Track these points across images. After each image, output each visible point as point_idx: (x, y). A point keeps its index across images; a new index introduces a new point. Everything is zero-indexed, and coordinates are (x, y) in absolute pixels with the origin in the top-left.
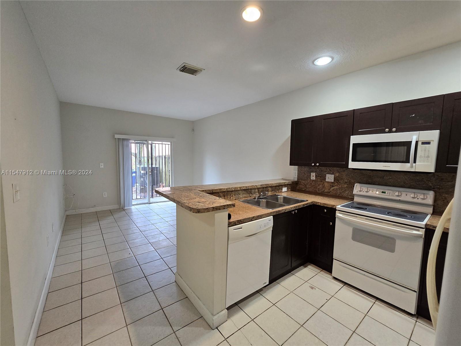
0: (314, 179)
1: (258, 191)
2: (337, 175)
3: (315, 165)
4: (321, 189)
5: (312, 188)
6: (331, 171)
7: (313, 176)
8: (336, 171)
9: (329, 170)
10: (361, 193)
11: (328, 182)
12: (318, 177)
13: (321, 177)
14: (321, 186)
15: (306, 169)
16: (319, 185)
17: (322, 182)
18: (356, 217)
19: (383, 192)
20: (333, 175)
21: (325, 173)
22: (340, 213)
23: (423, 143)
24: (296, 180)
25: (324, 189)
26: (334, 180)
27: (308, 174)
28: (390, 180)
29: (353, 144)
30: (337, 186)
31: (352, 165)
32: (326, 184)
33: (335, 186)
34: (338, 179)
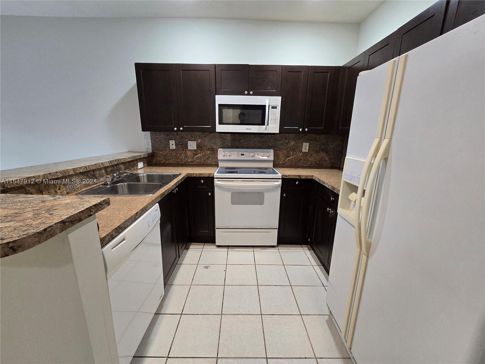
0: (174, 148)
1: (106, 171)
2: (199, 141)
3: (178, 130)
4: (184, 159)
5: (173, 159)
6: (193, 137)
7: (173, 145)
8: (198, 137)
9: (190, 136)
10: (225, 158)
11: (191, 150)
12: (179, 145)
13: (182, 145)
14: (183, 156)
15: (161, 136)
16: (181, 155)
17: (184, 150)
18: (233, 181)
19: (242, 155)
20: (195, 142)
21: (187, 140)
22: (218, 181)
23: (273, 108)
24: (150, 151)
25: (187, 159)
26: (197, 148)
27: (166, 142)
28: (245, 143)
29: (219, 105)
30: (200, 153)
31: (220, 128)
32: (189, 153)
33: (199, 154)
34: (201, 146)
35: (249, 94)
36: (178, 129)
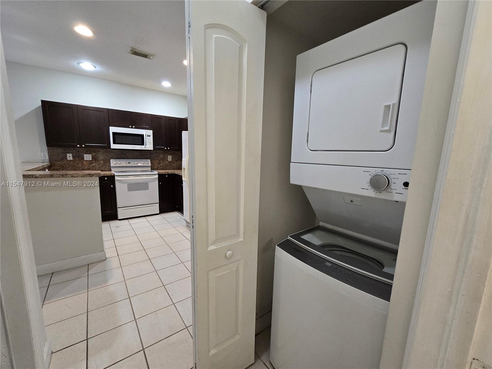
0: (72, 159)
2: (94, 154)
4: (80, 167)
5: (70, 167)
6: (88, 151)
7: (70, 157)
8: (93, 151)
9: (85, 150)
10: (115, 165)
11: (86, 161)
12: (76, 157)
13: (78, 157)
14: (80, 165)
15: (60, 150)
16: (78, 164)
17: (80, 161)
18: (128, 177)
19: (129, 163)
20: (91, 155)
21: (82, 153)
22: (118, 177)
23: (148, 136)
25: (84, 167)
26: (92, 159)
27: (63, 155)
28: (130, 156)
29: (113, 133)
30: (95, 163)
31: (113, 146)
32: (85, 163)
33: (94, 163)
34: (95, 157)
35: (132, 128)
36: (81, 147)
